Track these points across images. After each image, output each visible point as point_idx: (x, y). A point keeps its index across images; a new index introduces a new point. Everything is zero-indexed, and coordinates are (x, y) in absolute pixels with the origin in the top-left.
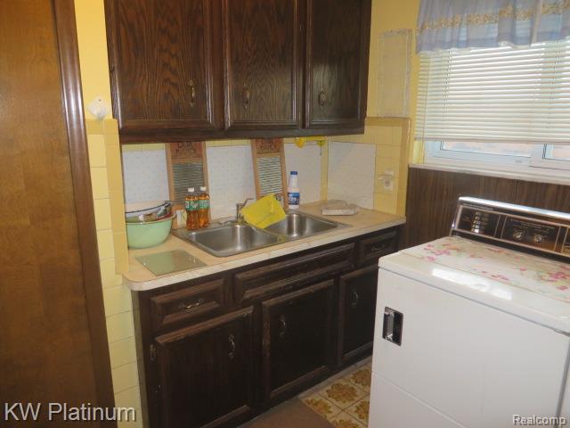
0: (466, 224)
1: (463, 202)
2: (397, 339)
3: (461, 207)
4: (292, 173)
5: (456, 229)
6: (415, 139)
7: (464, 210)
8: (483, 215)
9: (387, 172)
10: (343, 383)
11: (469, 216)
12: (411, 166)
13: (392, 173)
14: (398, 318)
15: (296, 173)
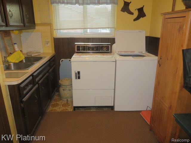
0: (78, 49)
1: (76, 44)
2: (79, 78)
3: (76, 46)
4: (14, 44)
5: (76, 51)
6: (54, 30)
7: (77, 46)
8: (82, 46)
9: (46, 40)
10: (53, 103)
11: (78, 47)
12: (55, 38)
13: (48, 40)
14: (79, 73)
15: (16, 44)
